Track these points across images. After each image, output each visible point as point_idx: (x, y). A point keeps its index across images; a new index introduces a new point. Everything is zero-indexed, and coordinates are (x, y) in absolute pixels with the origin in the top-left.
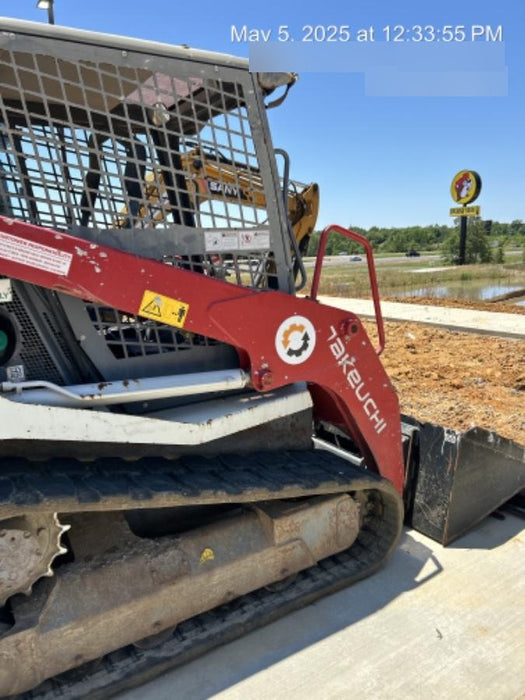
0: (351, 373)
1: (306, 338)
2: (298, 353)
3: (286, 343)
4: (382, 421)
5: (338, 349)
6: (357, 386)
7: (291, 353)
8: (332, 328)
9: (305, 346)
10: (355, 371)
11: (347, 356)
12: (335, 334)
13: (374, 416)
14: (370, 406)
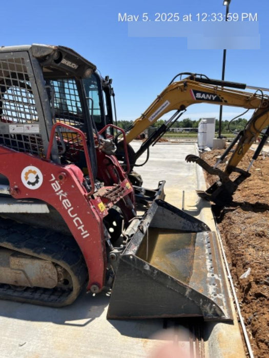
0: (65, 201)
1: (37, 177)
2: (33, 184)
3: (26, 178)
4: (86, 232)
5: (56, 186)
6: (69, 208)
7: (29, 183)
8: (52, 175)
9: (37, 182)
10: (67, 200)
11: (62, 191)
12: (54, 178)
13: (81, 228)
14: (77, 221)
